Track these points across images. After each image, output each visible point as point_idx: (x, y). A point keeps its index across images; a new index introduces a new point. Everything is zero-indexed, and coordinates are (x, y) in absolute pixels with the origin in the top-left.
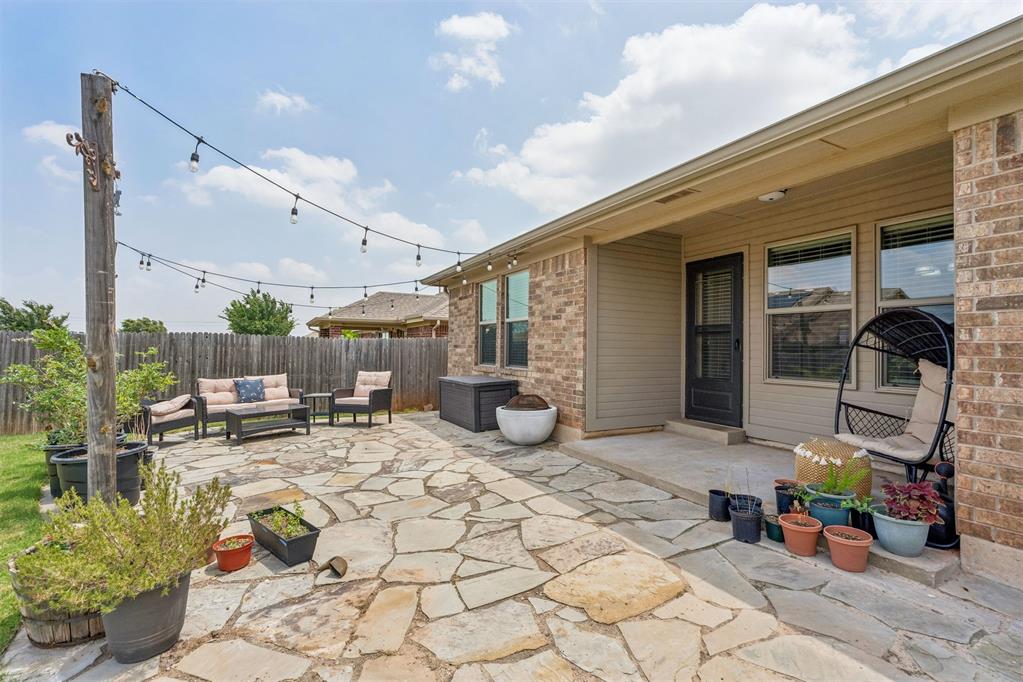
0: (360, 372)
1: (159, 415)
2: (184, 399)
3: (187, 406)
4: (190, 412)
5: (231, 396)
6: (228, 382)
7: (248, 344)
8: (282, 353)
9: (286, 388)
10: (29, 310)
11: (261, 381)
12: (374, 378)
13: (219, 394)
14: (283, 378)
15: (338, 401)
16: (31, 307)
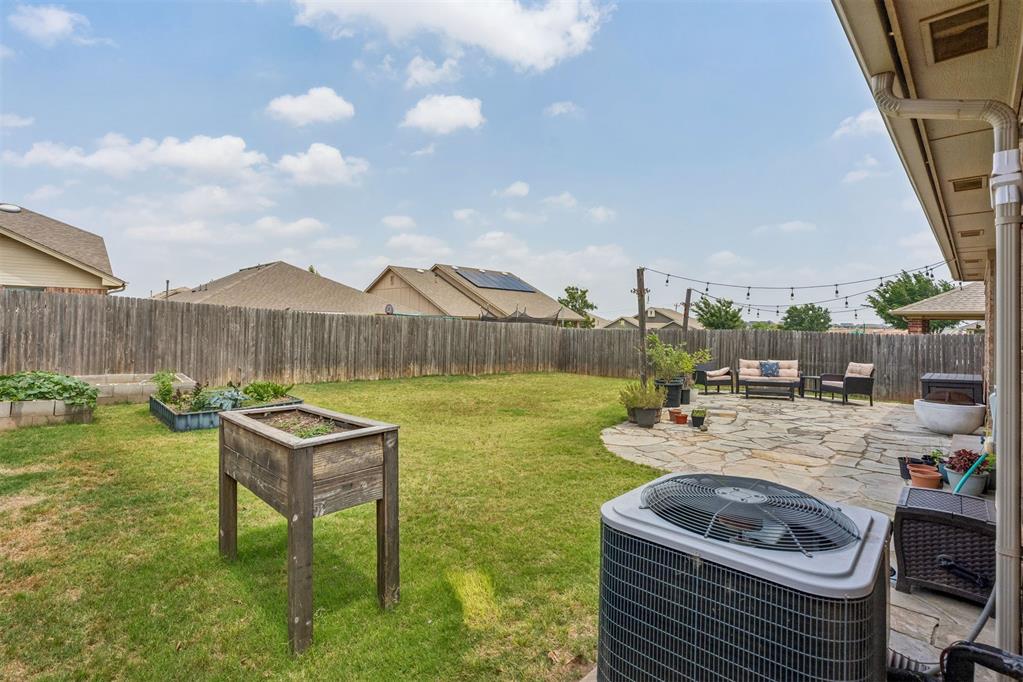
0: (851, 364)
1: (710, 376)
2: (726, 369)
3: (728, 373)
4: (728, 377)
5: (757, 371)
6: (756, 363)
7: (791, 338)
8: (818, 346)
9: (796, 371)
10: (719, 305)
11: (777, 364)
12: (858, 369)
13: (749, 370)
14: (795, 363)
15: (825, 383)
16: (720, 302)
